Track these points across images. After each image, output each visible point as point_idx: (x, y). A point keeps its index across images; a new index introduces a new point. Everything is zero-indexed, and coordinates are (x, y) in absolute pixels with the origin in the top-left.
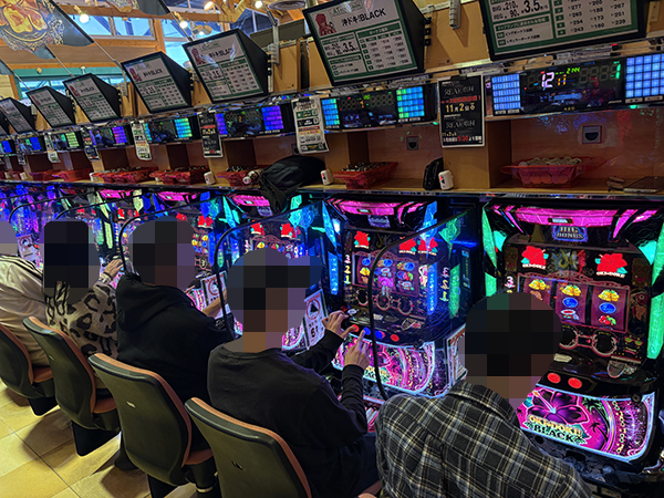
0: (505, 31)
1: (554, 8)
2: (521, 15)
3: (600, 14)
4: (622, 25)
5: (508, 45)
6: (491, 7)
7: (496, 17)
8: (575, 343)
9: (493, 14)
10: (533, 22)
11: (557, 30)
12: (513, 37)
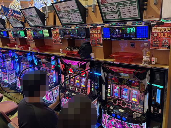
0: (106, 15)
1: (118, 10)
2: (110, 11)
3: (130, 13)
4: (136, 16)
5: (107, 19)
6: (102, 8)
7: (103, 11)
8: (126, 106)
9: (102, 10)
10: (113, 13)
11: (119, 16)
12: (108, 17)
